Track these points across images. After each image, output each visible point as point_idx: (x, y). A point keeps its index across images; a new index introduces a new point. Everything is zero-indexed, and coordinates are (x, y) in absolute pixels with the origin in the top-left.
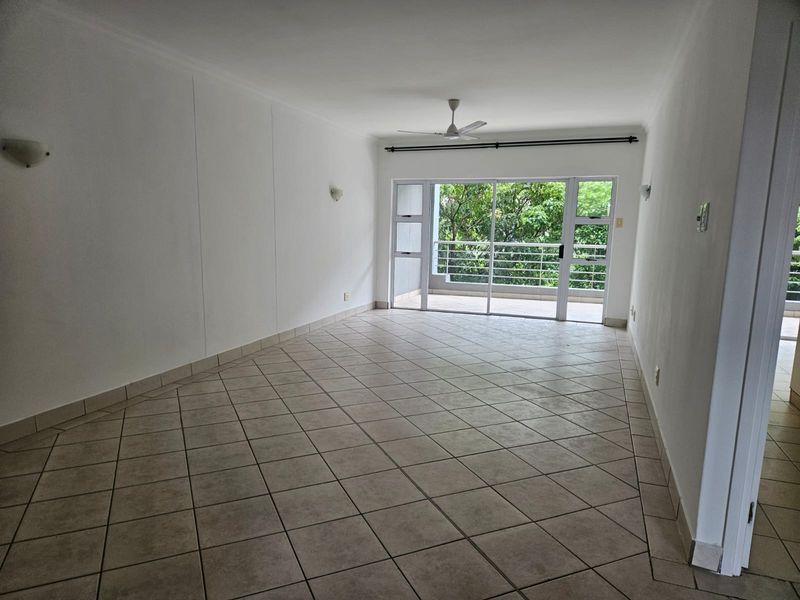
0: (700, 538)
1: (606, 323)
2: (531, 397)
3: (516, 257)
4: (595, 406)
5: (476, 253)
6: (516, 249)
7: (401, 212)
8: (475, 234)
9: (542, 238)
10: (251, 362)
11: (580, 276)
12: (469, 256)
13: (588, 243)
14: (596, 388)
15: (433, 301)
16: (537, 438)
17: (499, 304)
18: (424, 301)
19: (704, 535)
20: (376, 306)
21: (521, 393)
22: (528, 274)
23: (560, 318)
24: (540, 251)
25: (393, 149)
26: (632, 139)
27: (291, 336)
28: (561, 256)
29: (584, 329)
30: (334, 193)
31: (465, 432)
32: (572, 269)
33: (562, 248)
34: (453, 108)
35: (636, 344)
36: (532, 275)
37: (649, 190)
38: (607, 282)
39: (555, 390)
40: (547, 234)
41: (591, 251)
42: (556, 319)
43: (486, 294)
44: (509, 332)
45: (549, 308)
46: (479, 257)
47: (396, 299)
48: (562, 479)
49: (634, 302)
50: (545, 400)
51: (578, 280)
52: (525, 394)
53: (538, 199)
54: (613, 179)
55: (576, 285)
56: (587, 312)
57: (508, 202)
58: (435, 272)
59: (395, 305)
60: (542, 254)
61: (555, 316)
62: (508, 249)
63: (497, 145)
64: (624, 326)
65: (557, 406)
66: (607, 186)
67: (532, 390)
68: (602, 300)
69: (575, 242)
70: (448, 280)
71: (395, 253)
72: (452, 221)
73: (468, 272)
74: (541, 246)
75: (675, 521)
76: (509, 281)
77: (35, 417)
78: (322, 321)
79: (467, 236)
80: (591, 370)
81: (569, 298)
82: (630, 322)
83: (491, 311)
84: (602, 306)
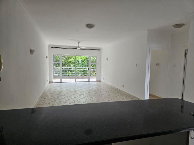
1: (97, 81)
18: (61, 80)
20: (50, 83)
23: (89, 81)
25: (53, 47)
26: (99, 50)
30: (47, 57)
33: (89, 68)
37: (108, 59)
54: (96, 56)
59: (54, 82)
63: (76, 49)
64: (100, 82)
71: (54, 70)
81: (91, 78)
82: (102, 80)
83: (76, 81)
84: (96, 79)
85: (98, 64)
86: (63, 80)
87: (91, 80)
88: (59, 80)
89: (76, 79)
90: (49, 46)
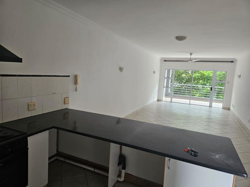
1: (223, 108)
18: (171, 100)
20: (158, 100)
23: (210, 106)
25: (165, 61)
26: (232, 62)
28: (211, 90)
30: (154, 72)
33: (211, 88)
37: (240, 76)
42: (209, 107)
43: (189, 99)
44: (199, 109)
54: (226, 71)
59: (163, 100)
64: (229, 109)
68: (222, 102)
69: (215, 86)
71: (164, 87)
81: (213, 101)
82: (232, 108)
83: (191, 103)
84: (222, 104)
85: (228, 82)
86: (174, 100)
87: (214, 104)
88: (169, 99)
89: (191, 101)
90: (162, 59)
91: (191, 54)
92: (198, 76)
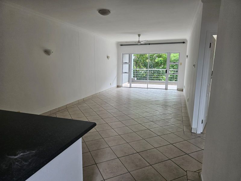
0: (193, 127)
1: (178, 90)
2: (160, 106)
3: (154, 73)
4: (174, 108)
5: (143, 72)
6: (154, 71)
7: (124, 62)
8: (142, 67)
9: (161, 67)
10: (91, 100)
11: (171, 78)
12: (141, 73)
13: (174, 69)
14: (175, 104)
15: (133, 85)
16: (161, 114)
17: (150, 86)
18: (130, 85)
19: (194, 126)
20: (118, 87)
21: (157, 105)
22: (157, 77)
23: (166, 89)
24: (160, 71)
25: (122, 45)
26: (184, 43)
27: (99, 94)
28: (166, 73)
29: (172, 91)
30: (108, 57)
31: (145, 113)
32: (169, 76)
33: (166, 71)
34: (139, 36)
35: (185, 95)
36: (158, 78)
37: (187, 56)
38: (178, 79)
39: (165, 105)
40: (162, 66)
41: (174, 71)
42: (165, 89)
43: (147, 83)
44: (153, 92)
45: (163, 86)
46: (144, 73)
47: (123, 84)
48: (167, 120)
49: (185, 84)
50: (163, 107)
51: (171, 79)
52: (158, 106)
53: (160, 56)
54: (179, 53)
55: (170, 80)
56: (173, 87)
57: (152, 58)
58: (132, 77)
59: (123, 86)
60: (161, 72)
61: (165, 88)
62: (151, 71)
63: (149, 44)
64: (182, 90)
65: (166, 108)
66: (178, 54)
67: (160, 105)
68: (177, 84)
69: (170, 68)
70: (136, 79)
71: (123, 73)
72: (136, 63)
73: (141, 77)
74: (160, 70)
75: (189, 126)
76: (152, 80)
77: (50, 111)
78: (102, 91)
79: (140, 67)
80: (174, 100)
81: (169, 84)
82: (184, 89)
83: (148, 87)
84: (177, 86)
85: (181, 64)
90: (118, 43)
91: (139, 35)
92: (161, 60)
